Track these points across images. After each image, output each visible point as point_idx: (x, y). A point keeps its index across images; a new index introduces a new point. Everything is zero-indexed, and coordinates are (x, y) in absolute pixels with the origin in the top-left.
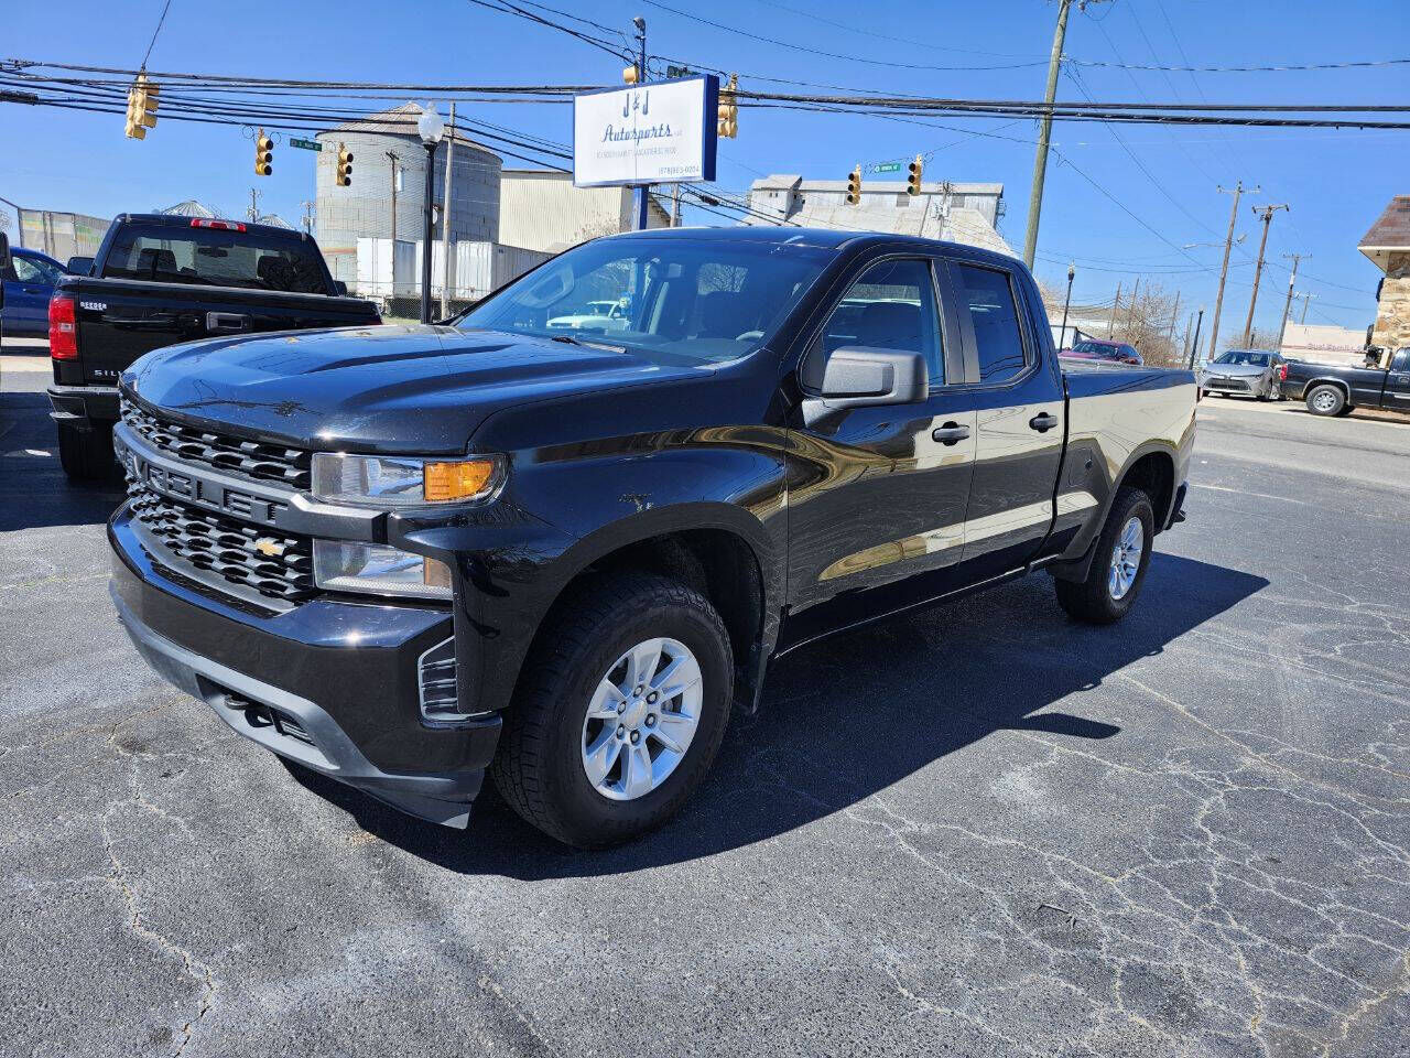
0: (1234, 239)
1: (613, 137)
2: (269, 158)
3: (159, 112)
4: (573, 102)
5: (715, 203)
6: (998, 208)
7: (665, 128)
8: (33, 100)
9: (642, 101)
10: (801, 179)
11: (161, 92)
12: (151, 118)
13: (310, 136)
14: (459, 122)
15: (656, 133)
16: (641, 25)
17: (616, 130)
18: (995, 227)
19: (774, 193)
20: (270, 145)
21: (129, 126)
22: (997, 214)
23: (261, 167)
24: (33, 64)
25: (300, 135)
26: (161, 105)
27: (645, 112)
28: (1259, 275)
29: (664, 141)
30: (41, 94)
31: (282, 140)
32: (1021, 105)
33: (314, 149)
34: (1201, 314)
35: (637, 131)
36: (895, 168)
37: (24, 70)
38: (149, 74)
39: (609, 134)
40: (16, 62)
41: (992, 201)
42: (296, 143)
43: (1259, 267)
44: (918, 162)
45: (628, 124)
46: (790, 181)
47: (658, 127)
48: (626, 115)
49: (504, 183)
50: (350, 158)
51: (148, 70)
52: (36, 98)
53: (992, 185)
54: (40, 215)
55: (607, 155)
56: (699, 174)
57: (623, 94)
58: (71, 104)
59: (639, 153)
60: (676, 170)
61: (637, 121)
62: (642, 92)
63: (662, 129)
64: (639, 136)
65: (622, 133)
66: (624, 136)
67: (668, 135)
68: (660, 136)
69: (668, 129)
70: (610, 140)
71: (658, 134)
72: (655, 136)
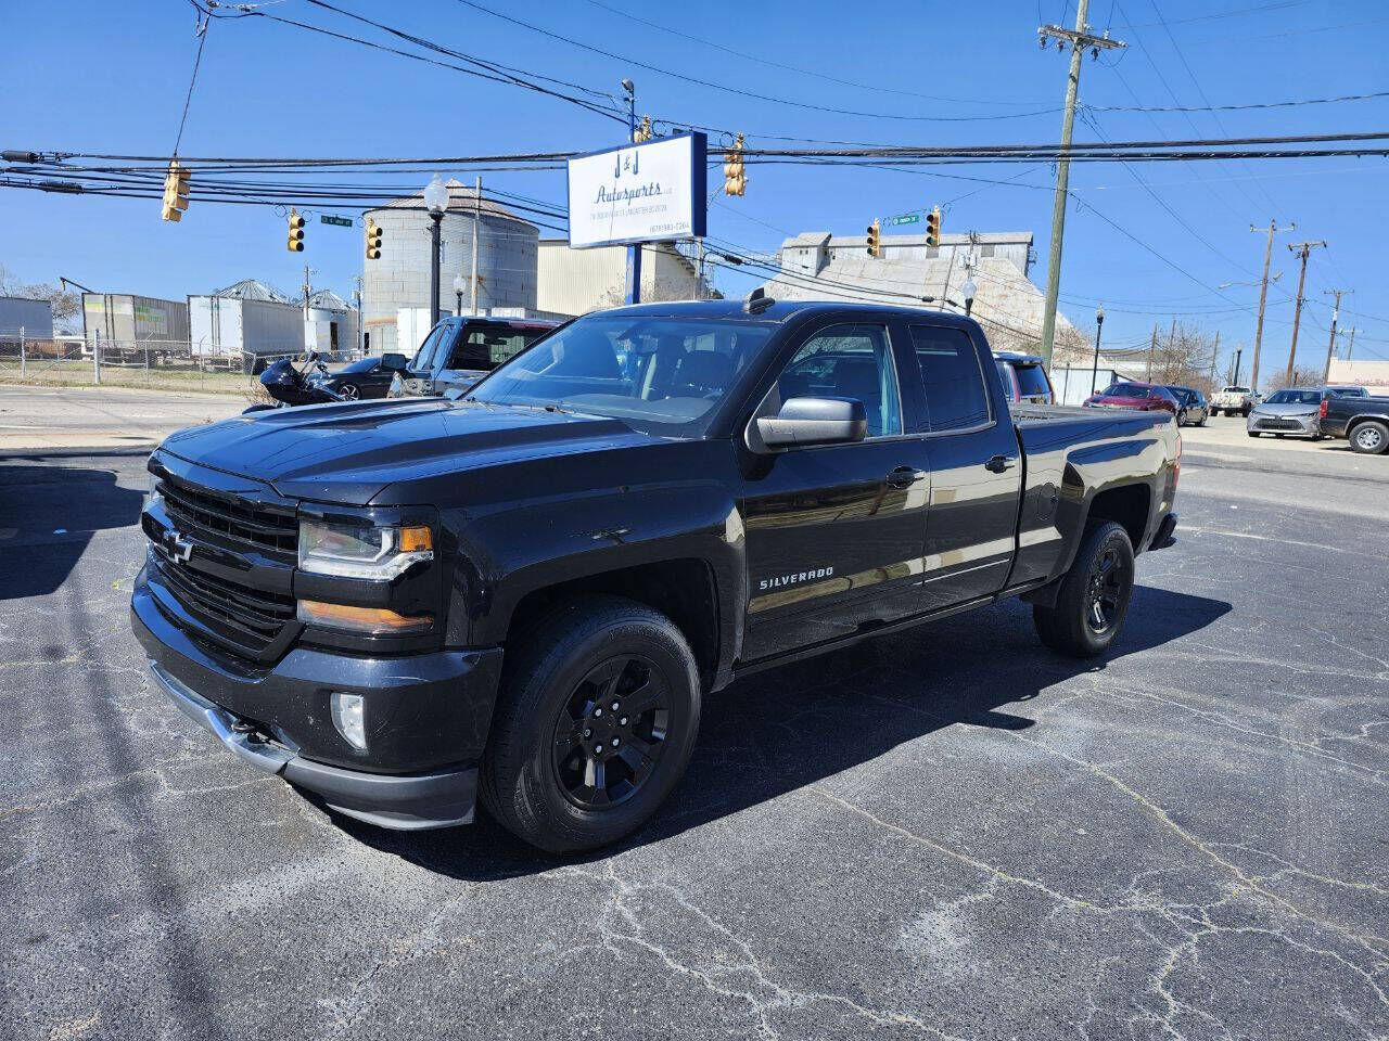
0: (1270, 279)
1: (605, 198)
2: (300, 235)
3: (193, 196)
4: (567, 168)
5: (738, 262)
6: (1028, 256)
7: (655, 186)
8: (79, 190)
9: (632, 162)
10: (830, 236)
11: (192, 177)
12: (183, 202)
13: (342, 213)
14: (485, 195)
15: (647, 191)
16: (630, 87)
17: (608, 191)
18: (1026, 275)
19: (804, 250)
20: (301, 223)
21: (165, 210)
22: (1028, 262)
23: (294, 244)
24: (72, 156)
25: (331, 212)
26: (192, 189)
27: (636, 172)
28: (1299, 311)
29: (654, 200)
30: (85, 184)
31: (313, 217)
32: (1024, 149)
33: (344, 224)
34: (1239, 352)
35: (629, 192)
36: (914, 219)
37: (64, 161)
38: (182, 160)
39: (602, 193)
40: (57, 154)
41: (1022, 249)
42: (327, 220)
43: (1299, 305)
44: (936, 214)
45: (620, 184)
46: (819, 238)
47: (648, 186)
48: (617, 176)
49: (542, 251)
50: (379, 232)
51: (178, 156)
52: (80, 188)
53: (1021, 234)
54: (102, 297)
55: (601, 216)
56: (689, 231)
57: (615, 154)
58: (113, 191)
59: (630, 212)
60: (667, 227)
61: (628, 181)
62: (631, 151)
63: (652, 187)
64: (630, 195)
65: (615, 193)
66: (616, 196)
67: (658, 194)
68: (650, 194)
69: (658, 187)
70: (603, 201)
71: (648, 193)
72: (646, 195)
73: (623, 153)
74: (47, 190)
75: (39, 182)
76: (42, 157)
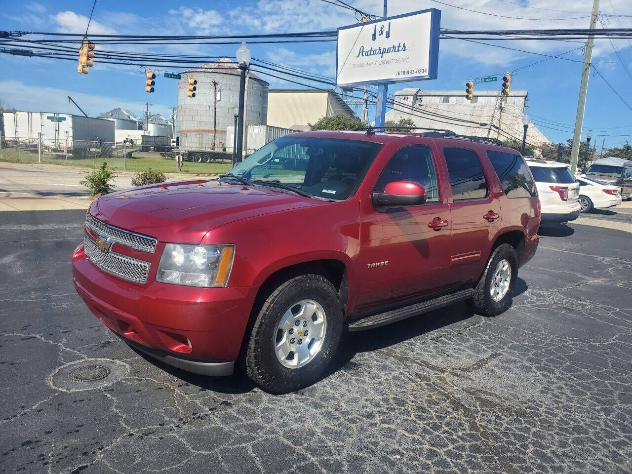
1: (364, 53)
2: (153, 83)
4: (337, 37)
6: (525, 103)
7: (402, 45)
8: (30, 54)
9: (386, 29)
17: (367, 49)
19: (407, 97)
20: (154, 76)
21: (80, 67)
23: (149, 88)
25: (170, 71)
27: (388, 36)
29: (401, 54)
30: (35, 51)
31: (161, 72)
33: (177, 78)
35: (382, 49)
36: (494, 79)
38: (90, 36)
39: (362, 52)
40: (19, 32)
41: (522, 100)
42: (167, 75)
45: (375, 45)
46: (414, 91)
47: (397, 45)
48: (374, 39)
50: (195, 82)
51: (88, 33)
52: (32, 53)
53: (522, 91)
55: (361, 65)
56: (426, 74)
57: (372, 25)
59: (383, 62)
60: (410, 72)
61: (382, 42)
62: (386, 23)
63: (399, 46)
64: (382, 52)
65: (371, 51)
66: (372, 52)
67: (404, 50)
68: (398, 51)
69: (404, 46)
70: (363, 56)
71: (397, 50)
72: (395, 51)
73: (379, 25)
74: (14, 54)
75: (9, 50)
76: (11, 34)
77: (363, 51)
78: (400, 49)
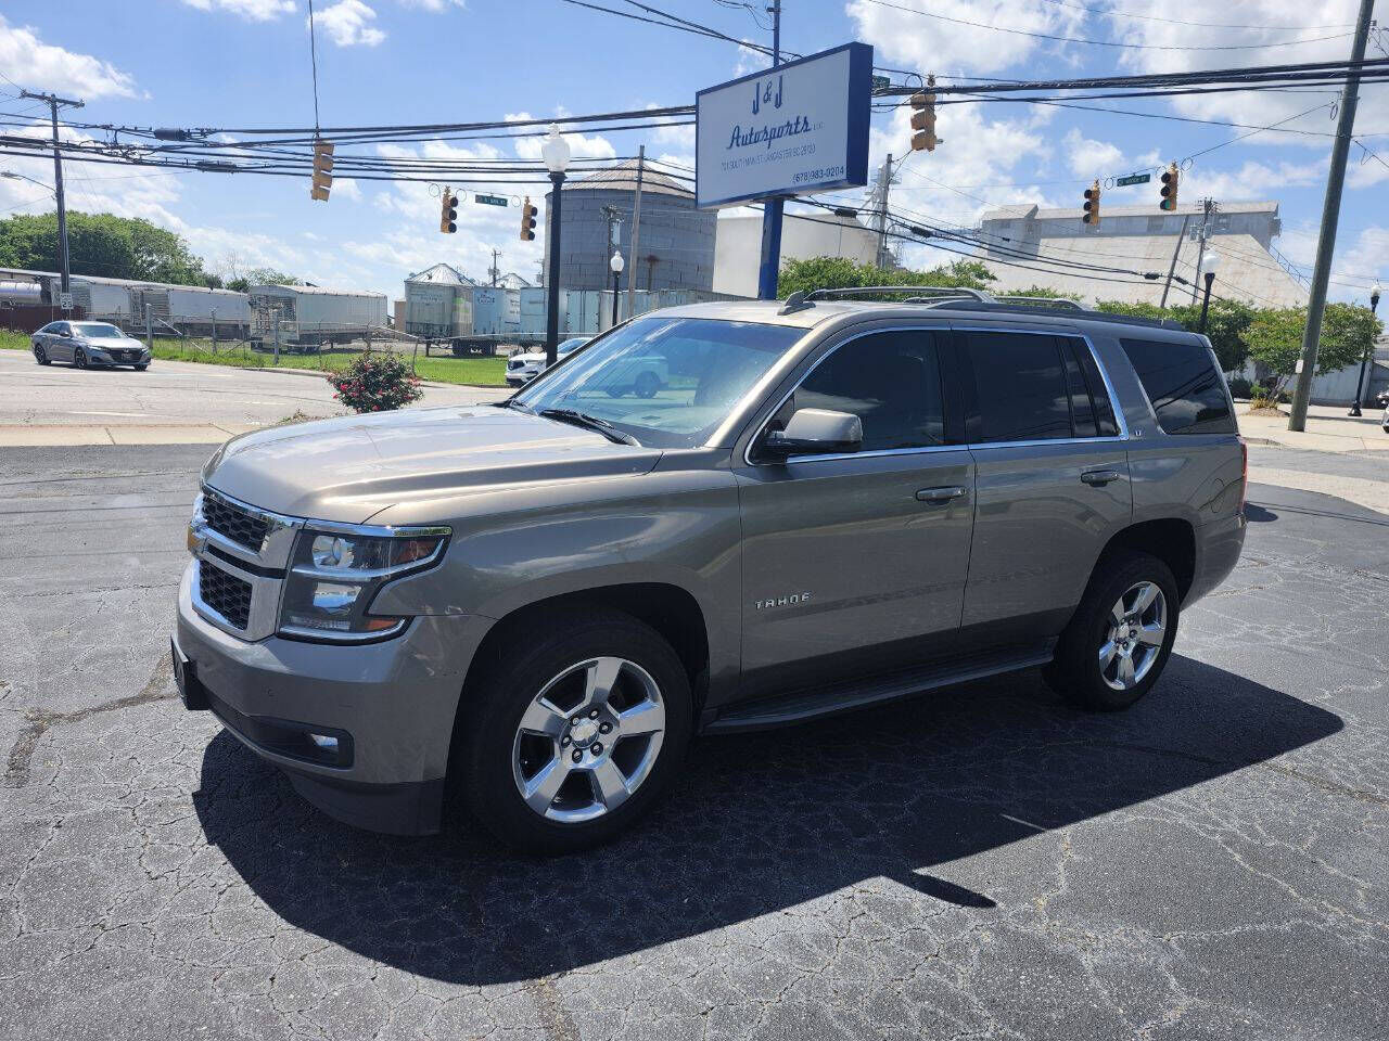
1: (740, 140)
2: (454, 216)
3: (334, 173)
7: (801, 121)
8: (233, 169)
15: (792, 129)
17: (744, 132)
19: (1006, 222)
20: (454, 202)
23: (448, 225)
29: (801, 139)
30: (235, 162)
31: (467, 196)
33: (500, 205)
35: (769, 131)
39: (737, 139)
40: (202, 130)
42: (481, 199)
45: (758, 122)
52: (234, 166)
55: (734, 165)
56: (843, 177)
57: (754, 83)
58: (266, 170)
59: (772, 157)
60: (815, 175)
61: (771, 117)
62: (774, 77)
63: (798, 123)
64: (771, 135)
65: (752, 134)
66: (752, 139)
67: (806, 130)
68: (796, 132)
69: (806, 122)
70: (738, 145)
71: (793, 130)
72: (790, 134)
74: (204, 170)
75: (195, 162)
76: (189, 134)
77: (738, 137)
78: (800, 127)
